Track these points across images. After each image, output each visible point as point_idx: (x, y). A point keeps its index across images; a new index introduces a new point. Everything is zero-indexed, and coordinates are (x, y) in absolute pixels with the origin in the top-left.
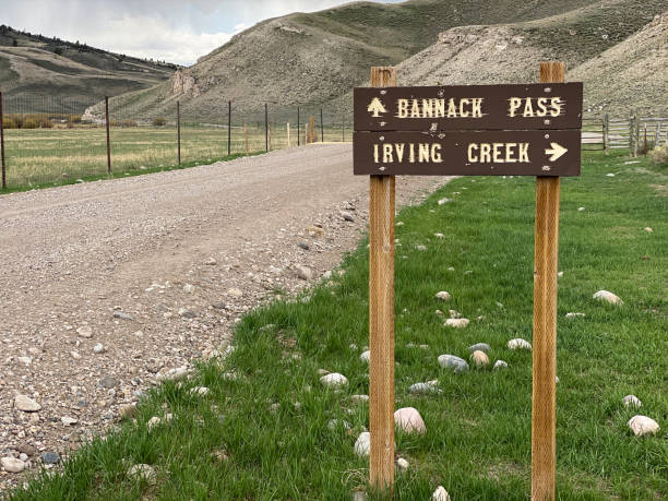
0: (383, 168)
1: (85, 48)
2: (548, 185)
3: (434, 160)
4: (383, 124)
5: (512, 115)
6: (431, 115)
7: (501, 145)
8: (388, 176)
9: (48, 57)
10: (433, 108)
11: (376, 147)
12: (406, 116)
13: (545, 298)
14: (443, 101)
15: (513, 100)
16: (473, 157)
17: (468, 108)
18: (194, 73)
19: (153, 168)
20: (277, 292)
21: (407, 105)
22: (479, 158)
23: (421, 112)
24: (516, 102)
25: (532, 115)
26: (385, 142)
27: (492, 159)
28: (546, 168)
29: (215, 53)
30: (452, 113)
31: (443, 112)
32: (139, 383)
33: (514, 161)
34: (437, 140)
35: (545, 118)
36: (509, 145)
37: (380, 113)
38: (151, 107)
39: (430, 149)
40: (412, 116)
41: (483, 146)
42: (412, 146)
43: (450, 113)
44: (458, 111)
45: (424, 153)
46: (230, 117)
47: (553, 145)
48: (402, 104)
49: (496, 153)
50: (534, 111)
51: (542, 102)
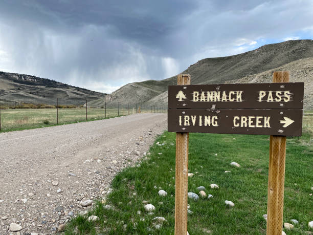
0: (184, 129)
1: (85, 89)
2: (280, 140)
3: (213, 125)
4: (184, 105)
5: (260, 101)
6: (212, 100)
7: (254, 117)
8: (186, 133)
9: (76, 91)
10: (213, 97)
11: (180, 117)
12: (197, 101)
13: (277, 204)
14: (219, 93)
15: (261, 92)
16: (236, 124)
17: (234, 96)
18: (111, 96)
19: (98, 119)
20: (129, 161)
21: (198, 95)
22: (240, 125)
23: (206, 99)
24: (263, 93)
25: (272, 101)
26: (185, 114)
27: (248, 125)
28: (281, 131)
29: (116, 91)
30: (224, 99)
31: (219, 99)
32: (72, 207)
33: (261, 126)
34: (215, 114)
35: (280, 102)
36: (258, 118)
37: (183, 99)
38: (100, 104)
39: (211, 118)
40: (201, 101)
41: (242, 118)
42: (201, 117)
43: (223, 99)
44: (228, 98)
45: (207, 121)
46: (119, 106)
47: (285, 118)
48: (195, 94)
49: (250, 122)
50: (274, 98)
51: (279, 94)
